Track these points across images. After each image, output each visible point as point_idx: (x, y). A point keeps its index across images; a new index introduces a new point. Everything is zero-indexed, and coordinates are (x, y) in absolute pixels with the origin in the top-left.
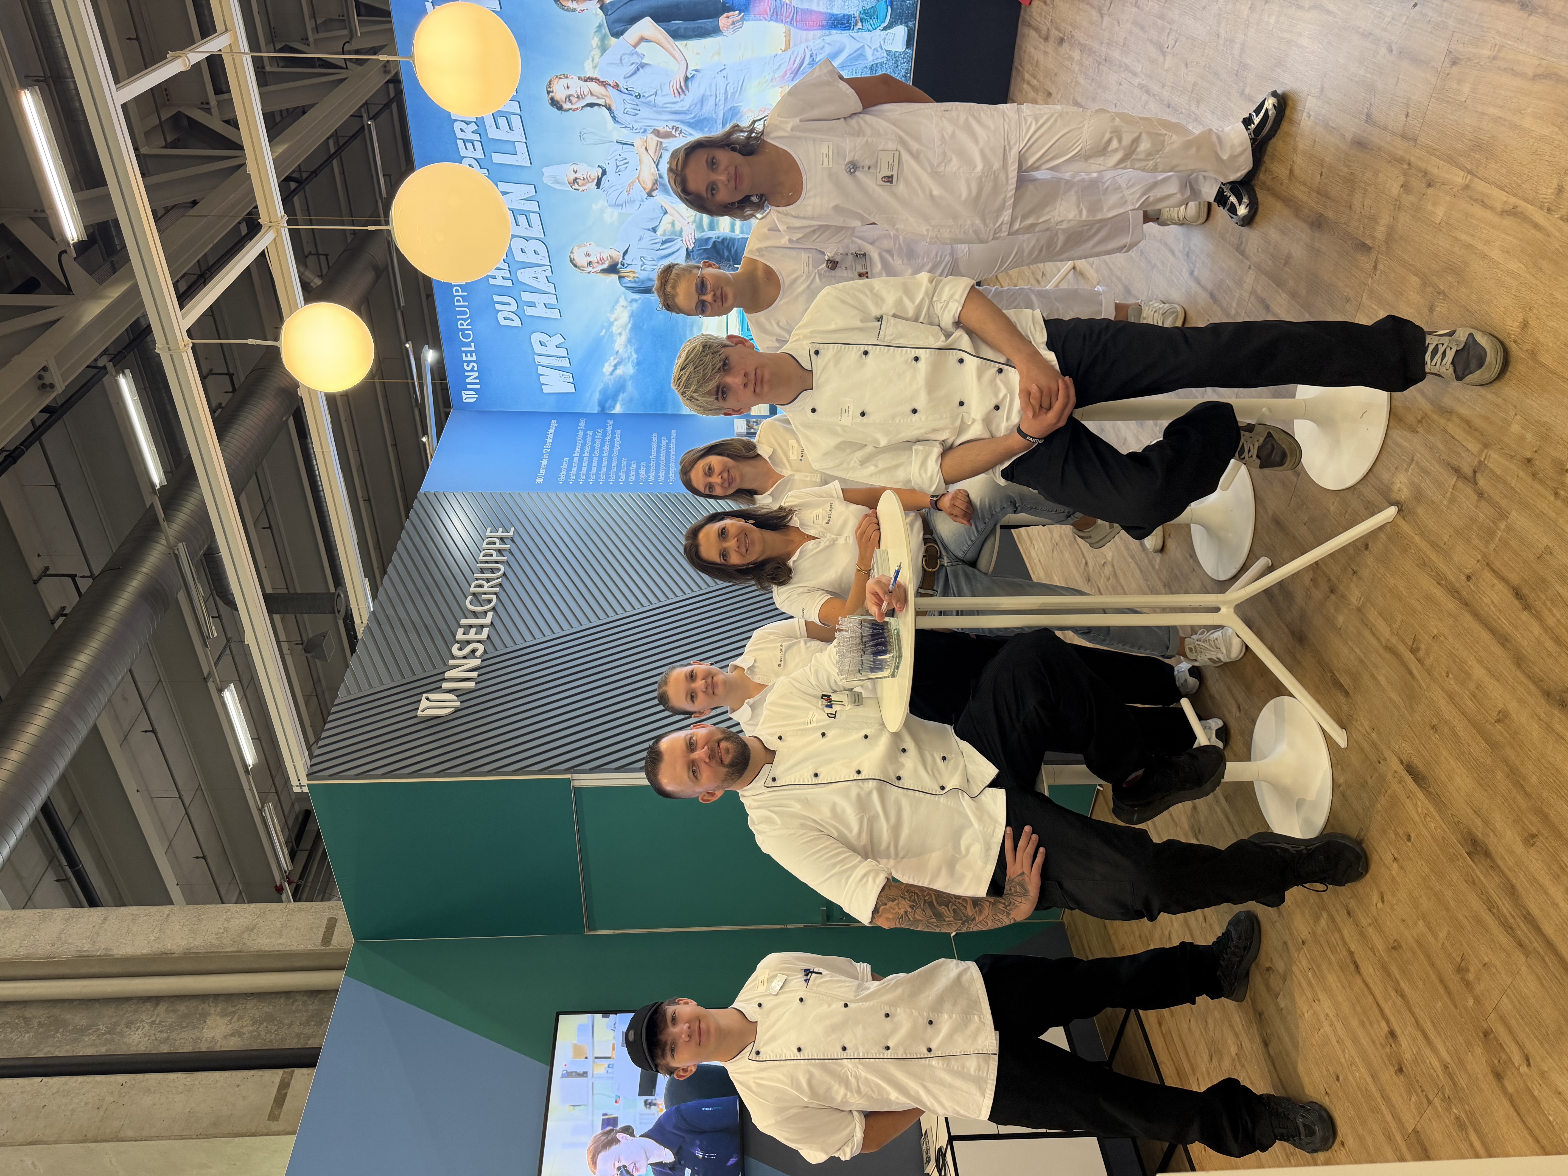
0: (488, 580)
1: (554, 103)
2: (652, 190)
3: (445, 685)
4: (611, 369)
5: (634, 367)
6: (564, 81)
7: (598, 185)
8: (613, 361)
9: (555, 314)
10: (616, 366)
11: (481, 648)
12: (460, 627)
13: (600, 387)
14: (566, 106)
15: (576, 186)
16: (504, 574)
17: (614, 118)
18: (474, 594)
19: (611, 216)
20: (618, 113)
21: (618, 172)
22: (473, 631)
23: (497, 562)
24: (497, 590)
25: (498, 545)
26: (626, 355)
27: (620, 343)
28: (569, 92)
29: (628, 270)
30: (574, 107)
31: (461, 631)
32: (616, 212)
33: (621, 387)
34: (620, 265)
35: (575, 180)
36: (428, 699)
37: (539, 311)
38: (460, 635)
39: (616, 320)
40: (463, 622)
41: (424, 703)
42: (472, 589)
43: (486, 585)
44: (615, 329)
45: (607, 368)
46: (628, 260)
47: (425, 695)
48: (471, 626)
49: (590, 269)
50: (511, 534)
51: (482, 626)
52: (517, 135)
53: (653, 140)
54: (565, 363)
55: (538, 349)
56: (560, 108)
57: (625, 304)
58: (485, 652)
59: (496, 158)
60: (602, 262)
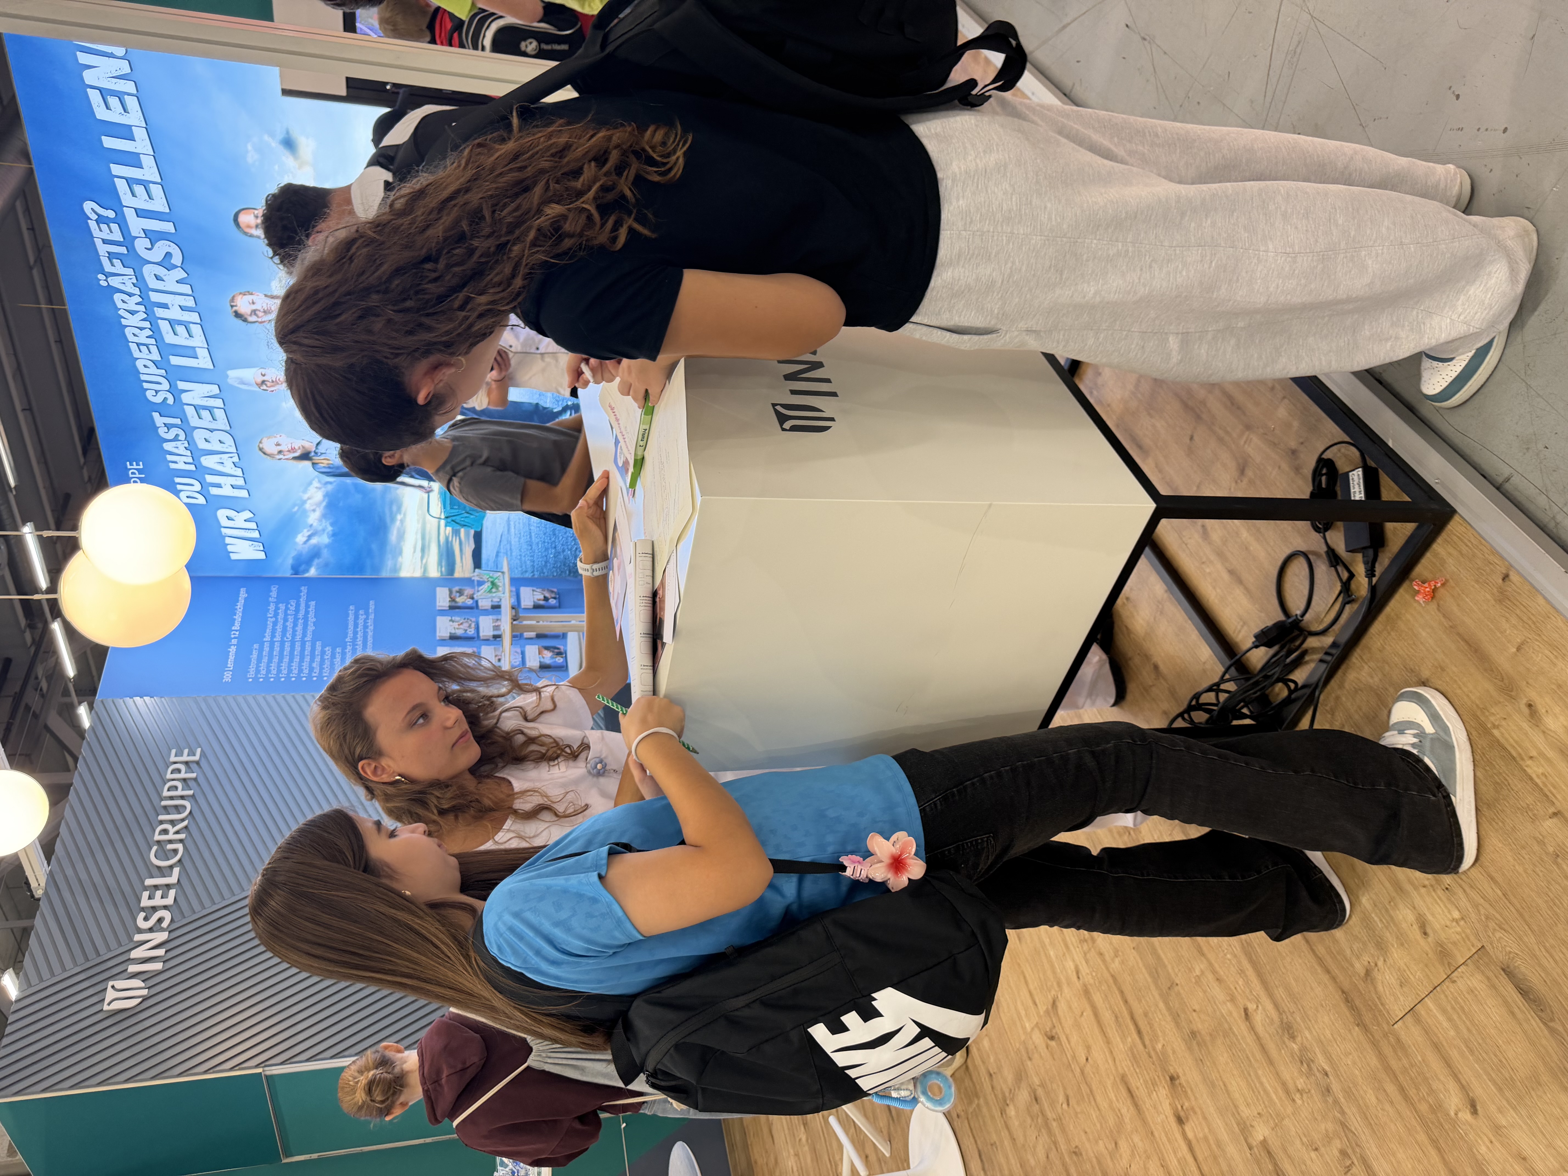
0: (173, 823)
1: (237, 315)
3: (133, 968)
4: (305, 539)
8: (306, 533)
10: (310, 537)
11: (167, 915)
12: (146, 888)
13: (293, 553)
14: (252, 319)
15: (264, 387)
16: (191, 812)
18: (158, 842)
22: (159, 893)
23: (182, 797)
24: (182, 836)
25: (183, 775)
26: (320, 528)
29: (322, 457)
31: (146, 894)
33: (315, 553)
35: (263, 382)
36: (113, 987)
37: (227, 491)
38: (145, 902)
40: (149, 882)
41: (110, 994)
42: (157, 837)
43: (172, 830)
44: (307, 506)
45: (300, 539)
46: (321, 449)
47: (111, 983)
48: (156, 887)
49: (281, 456)
50: (197, 758)
51: (168, 886)
54: (256, 535)
55: (224, 522)
56: (245, 320)
58: (172, 921)
59: (175, 360)
60: (293, 450)
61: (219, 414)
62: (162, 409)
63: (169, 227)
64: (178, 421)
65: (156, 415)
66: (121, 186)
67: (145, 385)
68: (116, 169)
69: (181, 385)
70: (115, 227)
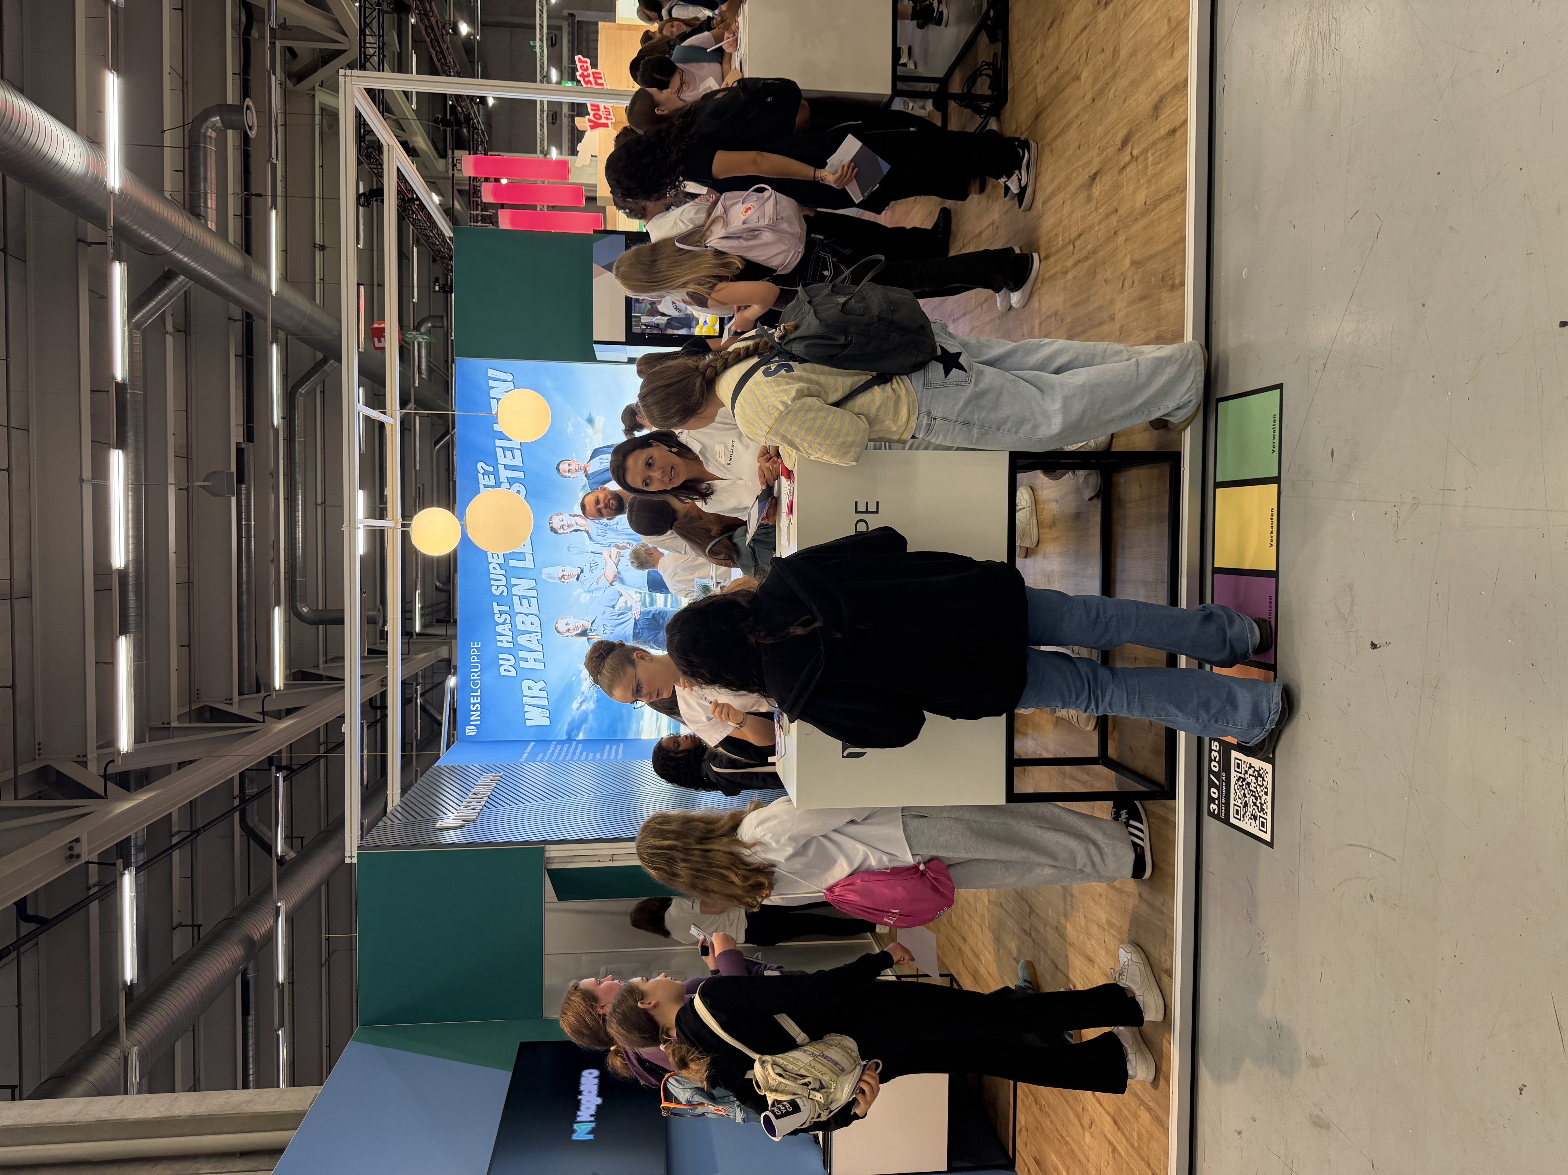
1: (553, 529)
2: (613, 581)
4: (578, 705)
5: (594, 704)
6: (560, 517)
7: (578, 579)
8: (579, 700)
10: (581, 703)
13: (569, 719)
14: (560, 531)
15: (563, 580)
17: (590, 538)
20: (593, 535)
21: (591, 571)
26: (589, 697)
27: (584, 688)
28: (562, 523)
29: (594, 634)
30: (565, 532)
32: (589, 596)
33: (584, 719)
34: (589, 631)
35: (563, 576)
37: (531, 664)
45: (575, 705)
49: (568, 634)
52: (527, 549)
53: (614, 551)
54: (545, 702)
55: (526, 692)
56: (556, 532)
59: (512, 563)
60: (577, 628)
61: (533, 601)
62: (499, 599)
63: (520, 475)
64: (507, 609)
65: (495, 604)
66: (499, 451)
67: (492, 582)
70: (492, 476)
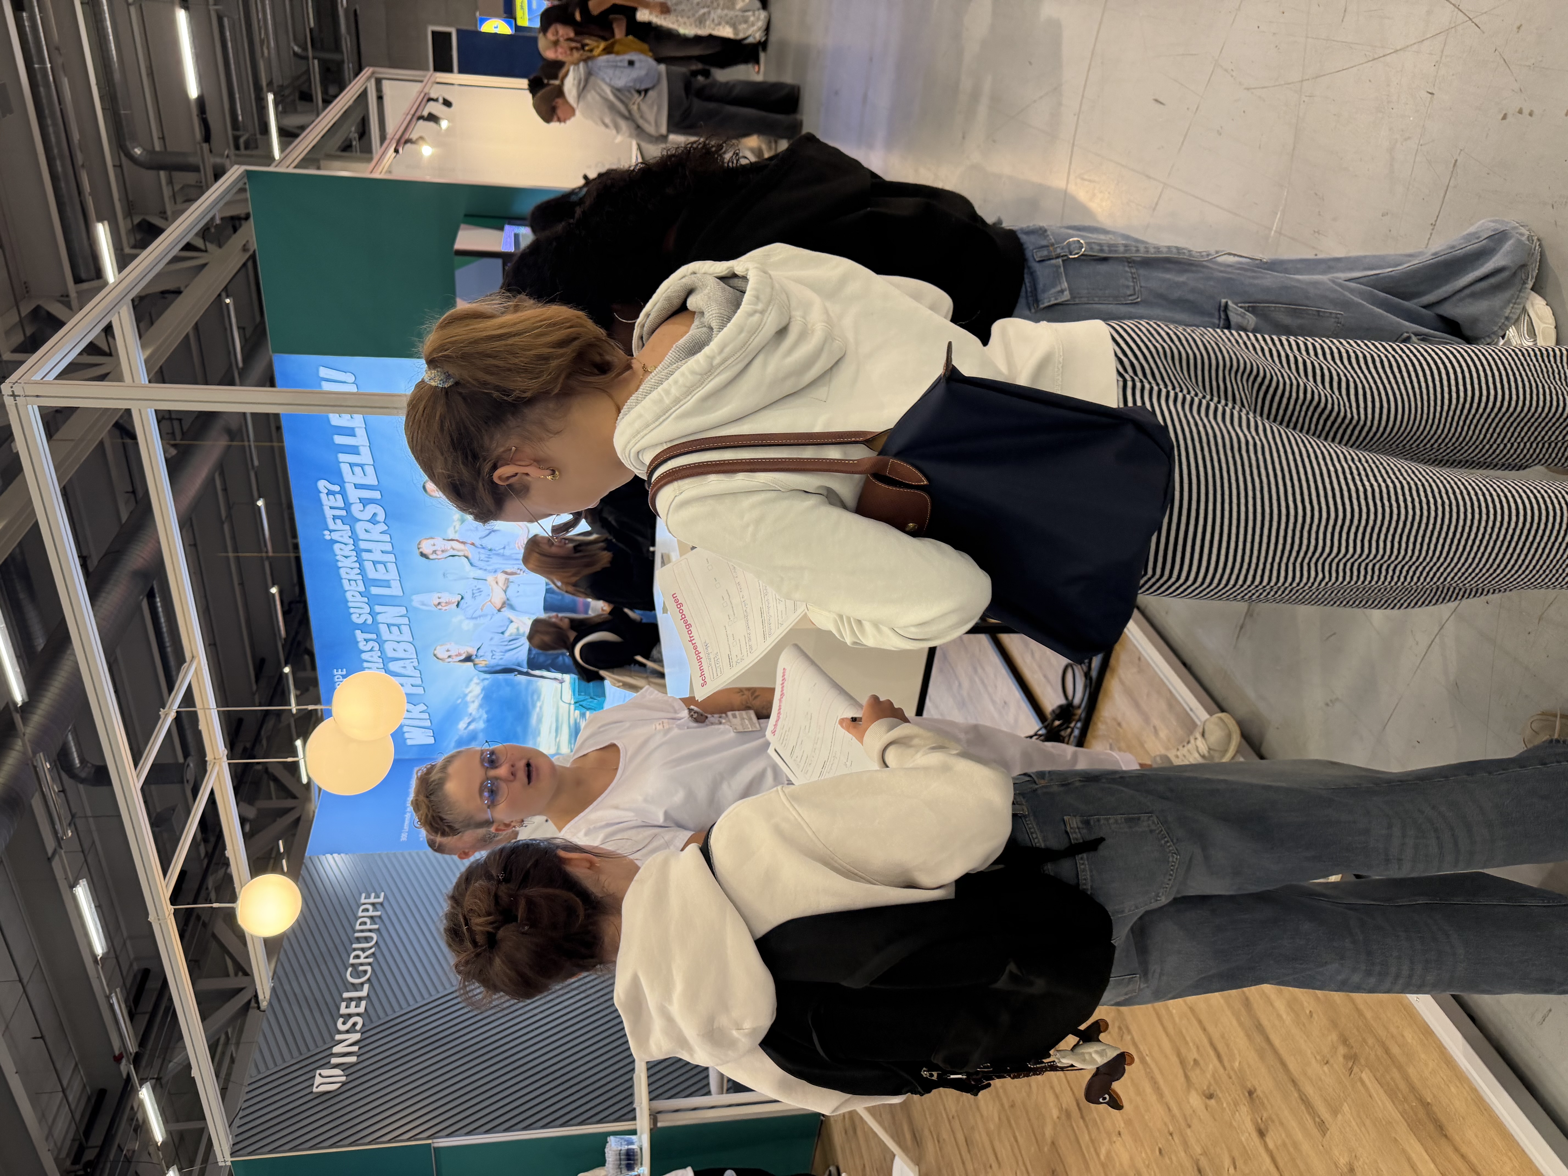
0: (363, 950)
1: (423, 555)
2: (502, 607)
3: (334, 1061)
4: (465, 726)
5: (484, 722)
6: (431, 542)
7: (458, 606)
8: (466, 720)
9: (420, 691)
10: (469, 724)
11: (359, 1020)
12: (343, 1000)
13: (456, 738)
14: (432, 557)
15: (440, 607)
16: (377, 942)
17: (471, 564)
18: (353, 965)
19: (467, 625)
20: (475, 561)
21: (474, 596)
22: (353, 1004)
23: (370, 931)
24: (370, 960)
25: (371, 913)
26: (477, 716)
27: (473, 708)
28: (434, 548)
29: (481, 659)
30: (439, 557)
31: (344, 1004)
32: (472, 623)
33: (473, 737)
34: (474, 657)
35: (439, 604)
36: (320, 1074)
38: (343, 1010)
39: (470, 692)
40: (346, 995)
41: (318, 1080)
42: (352, 961)
43: (363, 955)
44: (469, 698)
45: (462, 725)
46: (481, 653)
47: (318, 1072)
48: (351, 999)
49: (450, 660)
50: (381, 900)
51: (360, 999)
52: (393, 575)
53: (502, 577)
54: (428, 723)
56: (427, 558)
57: (478, 681)
58: (363, 1025)
59: (375, 590)
60: (460, 655)
61: (405, 629)
62: (363, 627)
63: (376, 495)
64: (374, 636)
65: (358, 632)
66: (345, 469)
67: (352, 610)
68: (342, 457)
69: (378, 608)
70: (339, 497)
